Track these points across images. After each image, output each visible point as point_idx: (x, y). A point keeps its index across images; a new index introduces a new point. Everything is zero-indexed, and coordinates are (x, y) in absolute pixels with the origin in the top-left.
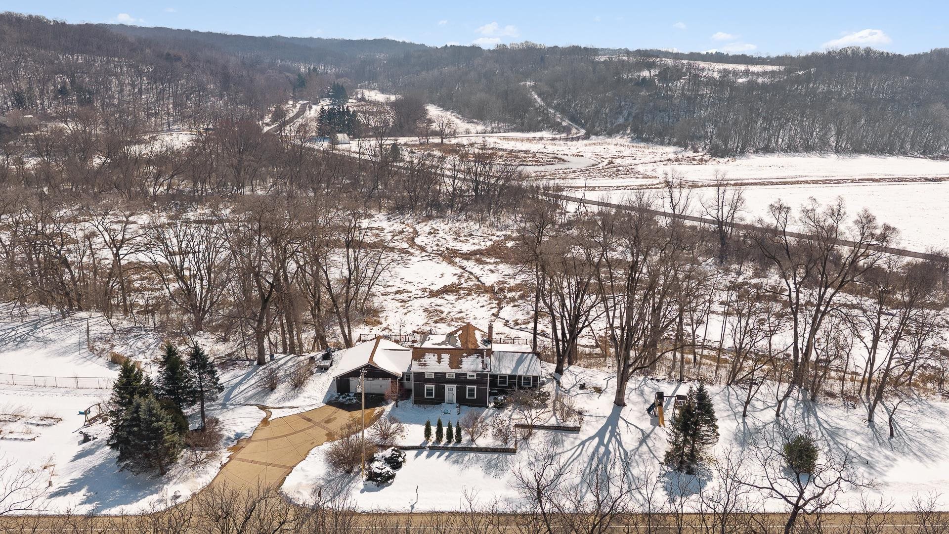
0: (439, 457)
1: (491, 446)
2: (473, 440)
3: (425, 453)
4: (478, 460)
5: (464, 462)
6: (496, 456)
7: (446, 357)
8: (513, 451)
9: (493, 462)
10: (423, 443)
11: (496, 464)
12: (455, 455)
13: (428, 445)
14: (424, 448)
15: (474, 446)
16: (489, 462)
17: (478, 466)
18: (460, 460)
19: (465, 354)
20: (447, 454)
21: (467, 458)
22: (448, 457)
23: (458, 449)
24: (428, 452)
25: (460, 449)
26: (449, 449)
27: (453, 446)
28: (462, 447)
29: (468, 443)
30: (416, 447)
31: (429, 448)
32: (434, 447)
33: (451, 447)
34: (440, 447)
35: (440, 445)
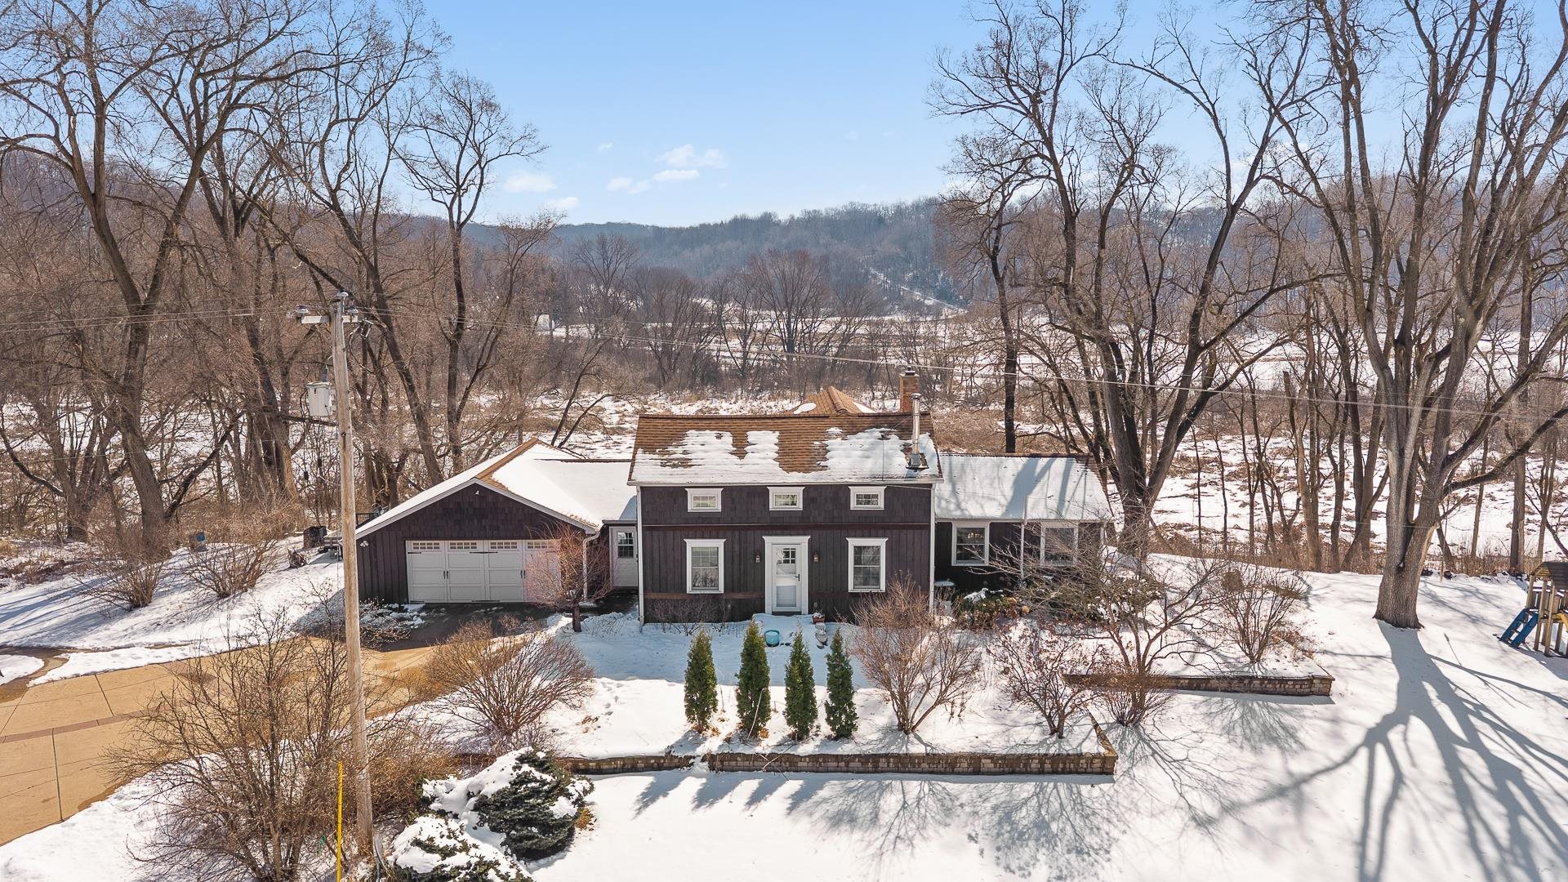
0: (756, 798)
1: (998, 746)
2: (905, 726)
3: (691, 785)
4: (948, 811)
5: (885, 819)
6: (1025, 789)
7: (765, 442)
8: (1102, 768)
9: (1024, 817)
10: (679, 744)
11: (1041, 825)
12: (832, 789)
13: (701, 750)
14: (686, 763)
15: (917, 749)
16: (1006, 814)
17: (954, 834)
18: (864, 809)
19: (835, 430)
20: (793, 785)
21: (891, 802)
22: (797, 799)
23: (842, 764)
24: (704, 780)
25: (851, 765)
26: (800, 764)
27: (817, 751)
28: (859, 756)
29: (884, 738)
30: (646, 759)
31: (706, 764)
32: (733, 757)
33: (809, 756)
34: (757, 757)
35: (759, 749)
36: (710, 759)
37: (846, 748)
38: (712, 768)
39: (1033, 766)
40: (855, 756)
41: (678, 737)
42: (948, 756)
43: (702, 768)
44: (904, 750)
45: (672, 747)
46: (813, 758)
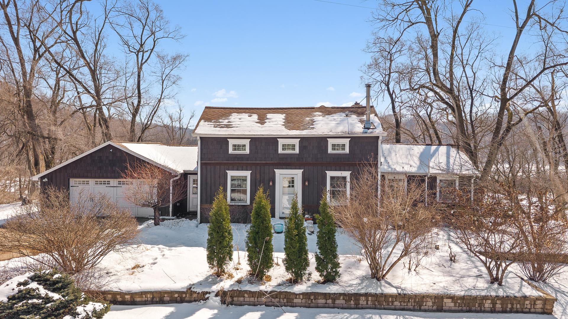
1: (455, 290)
2: (377, 275)
7: (277, 118)
8: (543, 308)
14: (202, 297)
15: (389, 290)
19: (318, 113)
20: (289, 317)
23: (330, 301)
24: (216, 311)
25: (337, 302)
26: (295, 301)
27: (309, 290)
28: (344, 294)
29: (362, 283)
30: (171, 293)
31: (218, 299)
32: (241, 293)
33: (303, 294)
34: (261, 294)
35: (262, 288)
36: (223, 295)
37: (332, 289)
38: (223, 302)
39: (487, 305)
40: (340, 294)
41: (201, 278)
42: (416, 296)
43: (215, 301)
44: (379, 291)
45: (193, 285)
46: (306, 295)
